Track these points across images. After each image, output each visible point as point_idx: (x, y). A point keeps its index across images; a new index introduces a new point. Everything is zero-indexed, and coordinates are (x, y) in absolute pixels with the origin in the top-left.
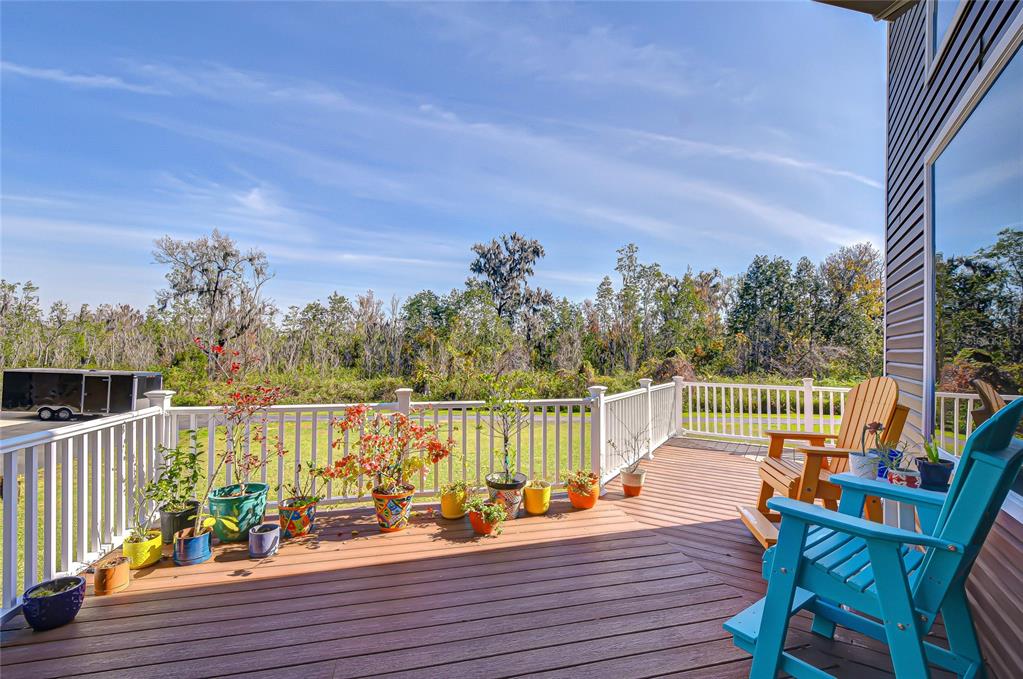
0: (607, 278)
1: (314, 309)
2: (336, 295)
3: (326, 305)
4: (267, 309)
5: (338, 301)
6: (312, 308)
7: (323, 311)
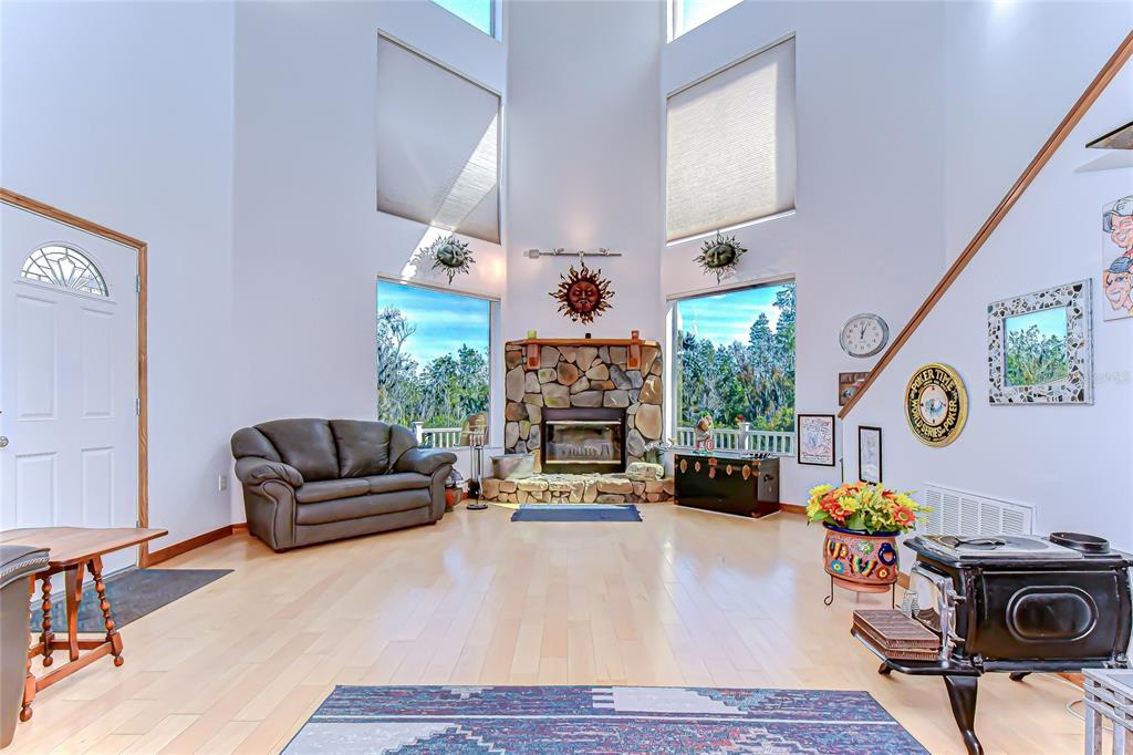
0: (762, 316)
1: (447, 361)
2: (465, 348)
3: (456, 358)
4: (404, 364)
5: (467, 354)
6: (444, 362)
7: (454, 365)
